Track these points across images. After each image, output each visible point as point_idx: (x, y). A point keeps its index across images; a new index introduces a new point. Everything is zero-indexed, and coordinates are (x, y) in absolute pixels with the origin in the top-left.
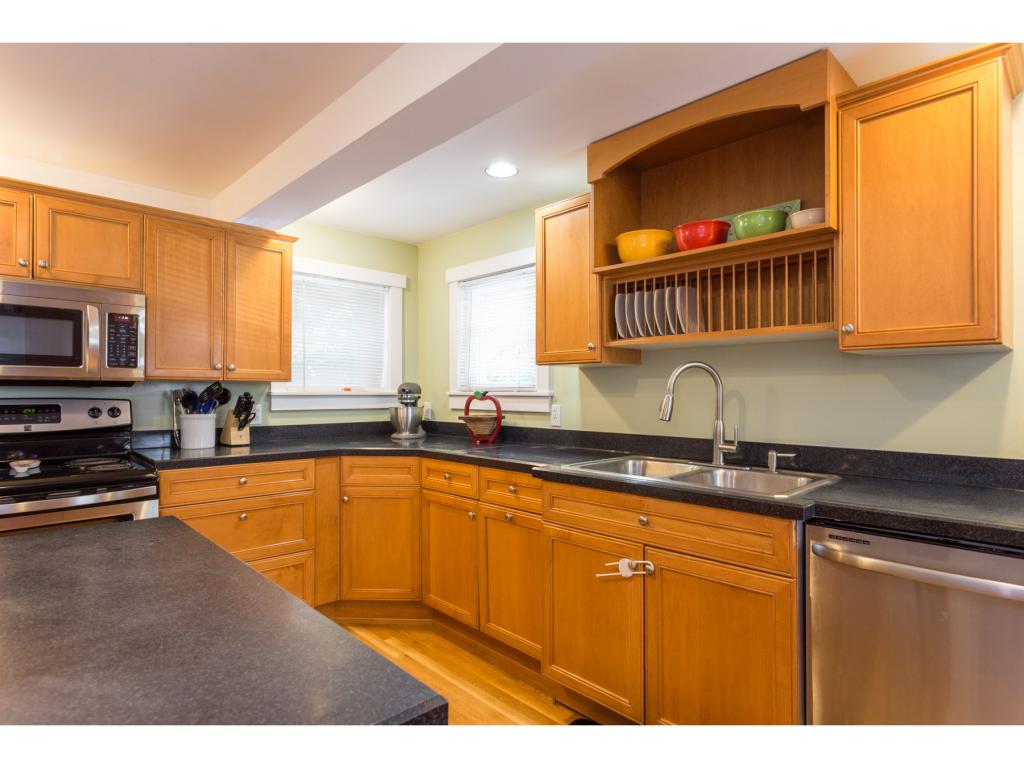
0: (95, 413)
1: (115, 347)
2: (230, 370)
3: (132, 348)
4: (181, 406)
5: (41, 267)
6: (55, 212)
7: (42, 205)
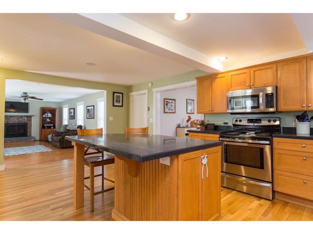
0: (269, 121)
1: (267, 103)
2: (309, 107)
3: (272, 102)
4: (296, 119)
5: (252, 85)
6: (255, 71)
7: (252, 70)
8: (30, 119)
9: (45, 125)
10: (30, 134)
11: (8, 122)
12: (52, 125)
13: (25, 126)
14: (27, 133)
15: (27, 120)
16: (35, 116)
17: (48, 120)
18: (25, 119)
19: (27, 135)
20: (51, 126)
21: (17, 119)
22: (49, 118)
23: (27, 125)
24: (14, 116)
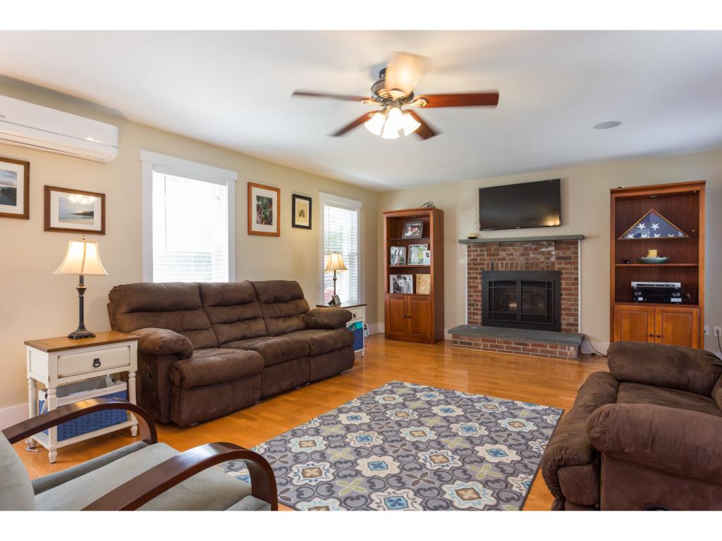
8: (568, 253)
9: (634, 284)
10: (571, 320)
11: (492, 268)
12: (678, 285)
13: (549, 284)
14: (560, 315)
15: (558, 258)
16: (592, 237)
17: (653, 254)
18: (549, 253)
19: (560, 324)
20: (669, 292)
21: (523, 255)
22: (660, 244)
23: (560, 279)
24: (512, 243)
